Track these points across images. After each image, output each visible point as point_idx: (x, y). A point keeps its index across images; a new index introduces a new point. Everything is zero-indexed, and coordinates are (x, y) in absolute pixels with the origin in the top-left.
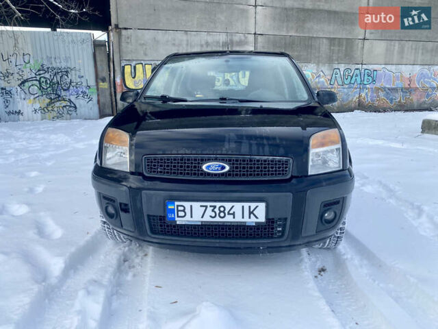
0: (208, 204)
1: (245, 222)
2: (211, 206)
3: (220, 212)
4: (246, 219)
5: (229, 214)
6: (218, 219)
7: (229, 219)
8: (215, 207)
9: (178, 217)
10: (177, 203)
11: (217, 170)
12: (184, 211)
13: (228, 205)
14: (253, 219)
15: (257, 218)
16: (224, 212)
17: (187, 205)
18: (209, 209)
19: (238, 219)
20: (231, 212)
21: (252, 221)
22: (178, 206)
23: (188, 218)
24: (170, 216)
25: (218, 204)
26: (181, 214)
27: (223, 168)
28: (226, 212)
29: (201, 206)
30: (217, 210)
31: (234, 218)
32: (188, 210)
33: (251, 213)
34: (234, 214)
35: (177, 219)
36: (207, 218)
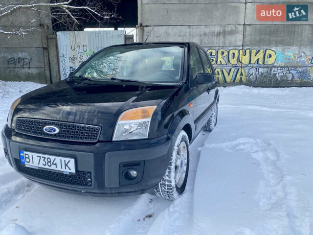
0: (42, 155)
1: (63, 172)
2: (43, 157)
3: (48, 162)
4: (63, 169)
5: (53, 164)
6: (47, 167)
7: (53, 167)
8: (45, 158)
9: (26, 162)
10: (25, 152)
11: (51, 132)
12: (28, 158)
13: (52, 158)
14: (68, 170)
15: (70, 169)
16: (50, 162)
17: (30, 154)
18: (42, 159)
19: (59, 168)
20: (54, 163)
21: (66, 171)
22: (25, 154)
23: (31, 163)
24: (22, 161)
25: (47, 156)
26: (28, 160)
27: (55, 130)
28: (52, 162)
29: (38, 156)
30: (46, 160)
31: (56, 167)
32: (31, 158)
33: (66, 165)
34: (56, 164)
35: (26, 163)
36: (41, 166)
